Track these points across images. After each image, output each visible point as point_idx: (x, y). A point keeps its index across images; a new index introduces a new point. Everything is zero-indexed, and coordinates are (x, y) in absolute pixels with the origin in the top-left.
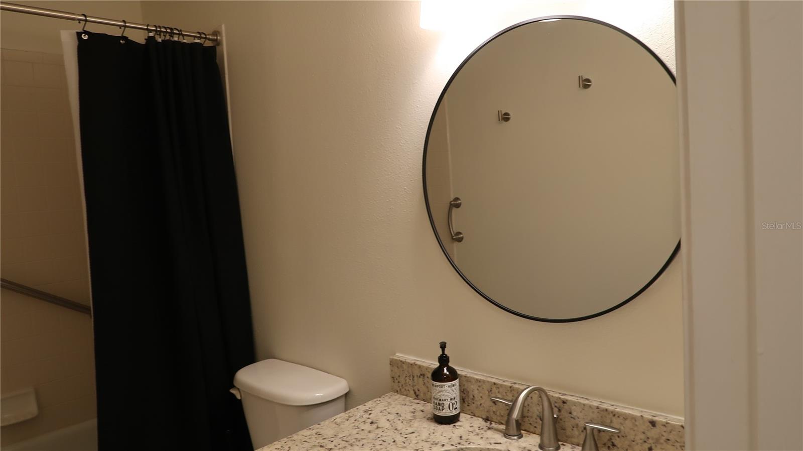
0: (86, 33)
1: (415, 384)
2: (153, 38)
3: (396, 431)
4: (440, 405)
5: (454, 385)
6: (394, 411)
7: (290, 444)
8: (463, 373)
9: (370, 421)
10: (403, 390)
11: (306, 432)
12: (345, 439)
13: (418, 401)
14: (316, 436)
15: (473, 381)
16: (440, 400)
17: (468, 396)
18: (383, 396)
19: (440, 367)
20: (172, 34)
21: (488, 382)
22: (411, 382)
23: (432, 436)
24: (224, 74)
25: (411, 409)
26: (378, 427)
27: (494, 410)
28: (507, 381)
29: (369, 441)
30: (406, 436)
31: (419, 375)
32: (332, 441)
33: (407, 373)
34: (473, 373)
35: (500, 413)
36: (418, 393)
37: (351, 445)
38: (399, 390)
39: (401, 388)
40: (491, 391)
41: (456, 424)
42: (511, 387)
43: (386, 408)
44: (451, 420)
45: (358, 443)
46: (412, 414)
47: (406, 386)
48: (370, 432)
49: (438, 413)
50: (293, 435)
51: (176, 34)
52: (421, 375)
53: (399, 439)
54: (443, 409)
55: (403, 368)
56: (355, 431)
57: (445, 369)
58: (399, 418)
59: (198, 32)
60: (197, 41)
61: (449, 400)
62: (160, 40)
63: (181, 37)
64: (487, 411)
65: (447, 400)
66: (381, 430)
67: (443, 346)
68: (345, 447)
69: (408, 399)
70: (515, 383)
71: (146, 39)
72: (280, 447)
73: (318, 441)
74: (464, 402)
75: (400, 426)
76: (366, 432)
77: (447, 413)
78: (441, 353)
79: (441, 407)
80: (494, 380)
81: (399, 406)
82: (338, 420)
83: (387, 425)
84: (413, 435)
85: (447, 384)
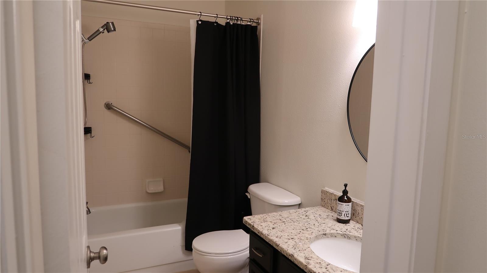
0: (200, 20)
1: (332, 203)
2: (229, 22)
3: (316, 221)
4: (340, 214)
5: (348, 205)
6: (319, 213)
7: (267, 216)
8: (355, 201)
9: (306, 215)
10: (326, 206)
11: (275, 213)
12: (292, 219)
13: (331, 212)
14: (279, 216)
15: (360, 206)
16: (340, 211)
17: (356, 213)
18: (316, 207)
19: (343, 195)
20: (238, 20)
22: (330, 202)
23: (333, 226)
24: (260, 40)
25: (327, 214)
26: (308, 218)
29: (303, 222)
30: (321, 224)
31: (334, 199)
32: (286, 219)
33: (328, 197)
34: (360, 202)
36: (332, 208)
37: (294, 222)
38: (324, 206)
39: (325, 204)
41: (347, 224)
43: (315, 212)
44: (346, 222)
45: (297, 222)
46: (327, 216)
47: (328, 204)
48: (304, 219)
49: (338, 217)
50: (269, 214)
51: (239, 20)
53: (317, 224)
54: (341, 215)
55: (327, 194)
56: (297, 218)
57: (345, 196)
58: (320, 216)
59: (250, 19)
60: (249, 23)
61: (345, 212)
62: (232, 24)
63: (242, 21)
66: (310, 219)
67: (346, 186)
68: (291, 222)
69: (327, 210)
71: (225, 23)
72: (262, 217)
73: (279, 218)
74: (354, 215)
75: (319, 219)
76: (302, 219)
77: (343, 218)
78: (344, 189)
79: (340, 215)
81: (322, 212)
82: (291, 212)
83: (314, 218)
84: (324, 224)
85: (345, 204)
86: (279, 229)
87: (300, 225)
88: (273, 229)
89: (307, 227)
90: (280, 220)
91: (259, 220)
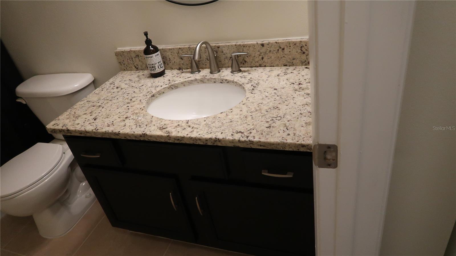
1: (134, 62)
3: (132, 88)
4: (153, 67)
5: (158, 55)
6: (128, 79)
7: (74, 111)
9: (115, 87)
10: (128, 68)
11: (80, 103)
12: (105, 99)
13: (138, 71)
14: (88, 103)
15: (168, 51)
16: (153, 65)
17: (167, 60)
18: (118, 74)
19: (147, 46)
21: (176, 48)
22: (131, 62)
23: (154, 84)
25: (136, 75)
26: (122, 89)
27: (182, 63)
28: (186, 45)
29: (120, 96)
30: (140, 88)
32: (99, 102)
33: (127, 57)
34: (166, 47)
35: (186, 63)
36: (137, 67)
37: (111, 100)
38: (125, 69)
39: (126, 67)
40: (178, 53)
41: (164, 75)
42: (189, 48)
43: (122, 79)
44: (161, 74)
45: (114, 99)
46: (138, 78)
47: (129, 65)
48: (118, 92)
49: (153, 72)
50: (74, 106)
52: (136, 56)
53: (136, 90)
54: (155, 69)
55: (124, 55)
56: (110, 94)
57: (150, 47)
58: (132, 81)
61: (157, 63)
64: (179, 65)
65: (156, 63)
66: (124, 89)
67: (146, 34)
68: (108, 102)
69: (132, 71)
70: (190, 45)
72: (69, 114)
73: (90, 105)
74: (165, 63)
75: (134, 85)
76: (116, 93)
77: (158, 70)
78: (146, 38)
79: (154, 69)
80: (179, 47)
81: (129, 76)
82: (97, 92)
83: (127, 86)
84: (143, 86)
85: (154, 55)
86: (102, 117)
87: (121, 99)
88: (95, 120)
89: (130, 99)
90: (93, 106)
91: (68, 120)
